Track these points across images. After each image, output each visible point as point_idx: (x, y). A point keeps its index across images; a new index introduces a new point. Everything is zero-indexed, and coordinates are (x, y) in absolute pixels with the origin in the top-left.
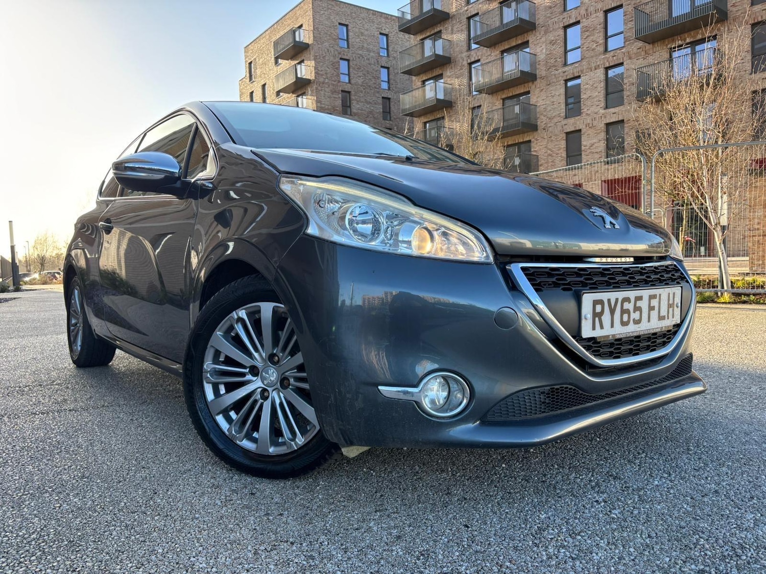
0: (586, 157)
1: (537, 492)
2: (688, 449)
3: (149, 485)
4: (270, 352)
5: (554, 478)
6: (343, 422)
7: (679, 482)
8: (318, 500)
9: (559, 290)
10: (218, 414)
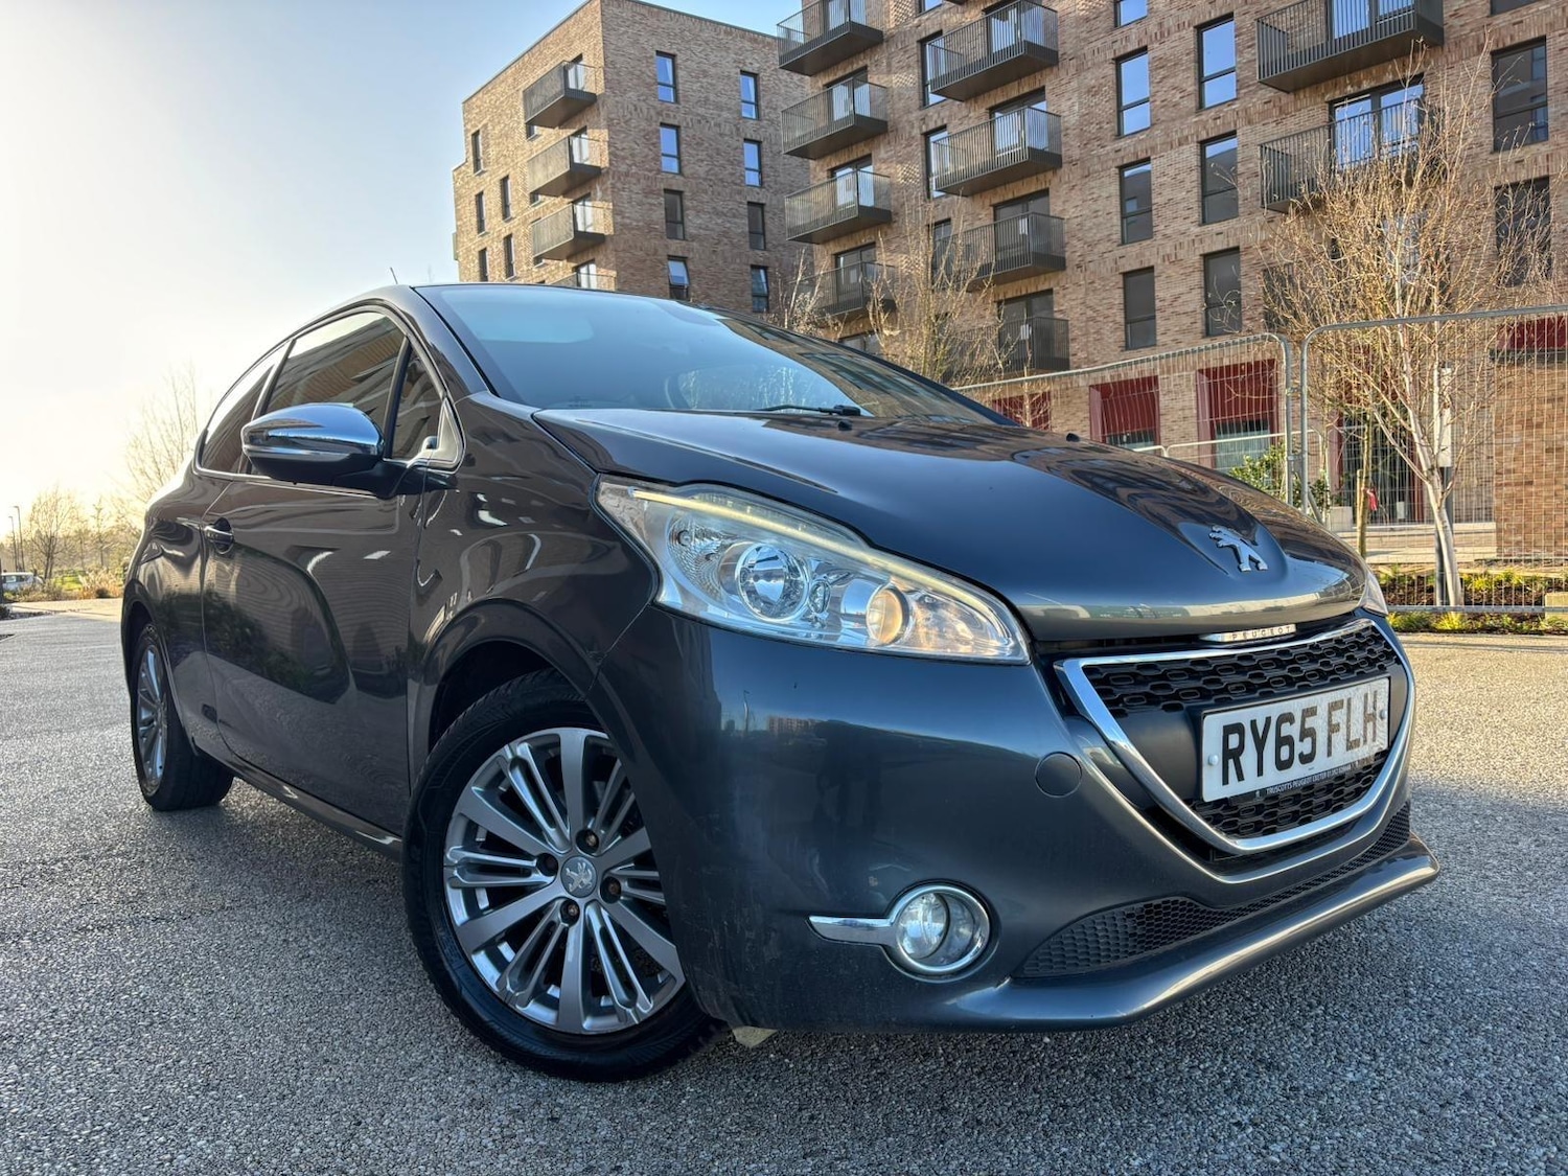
0: (1163, 323)
1: (1119, 1102)
2: (1406, 994)
3: (342, 1103)
4: (581, 828)
5: (1149, 1070)
6: (737, 983)
7: (1394, 1073)
8: (687, 1131)
9: (1157, 711)
10: (476, 951)
